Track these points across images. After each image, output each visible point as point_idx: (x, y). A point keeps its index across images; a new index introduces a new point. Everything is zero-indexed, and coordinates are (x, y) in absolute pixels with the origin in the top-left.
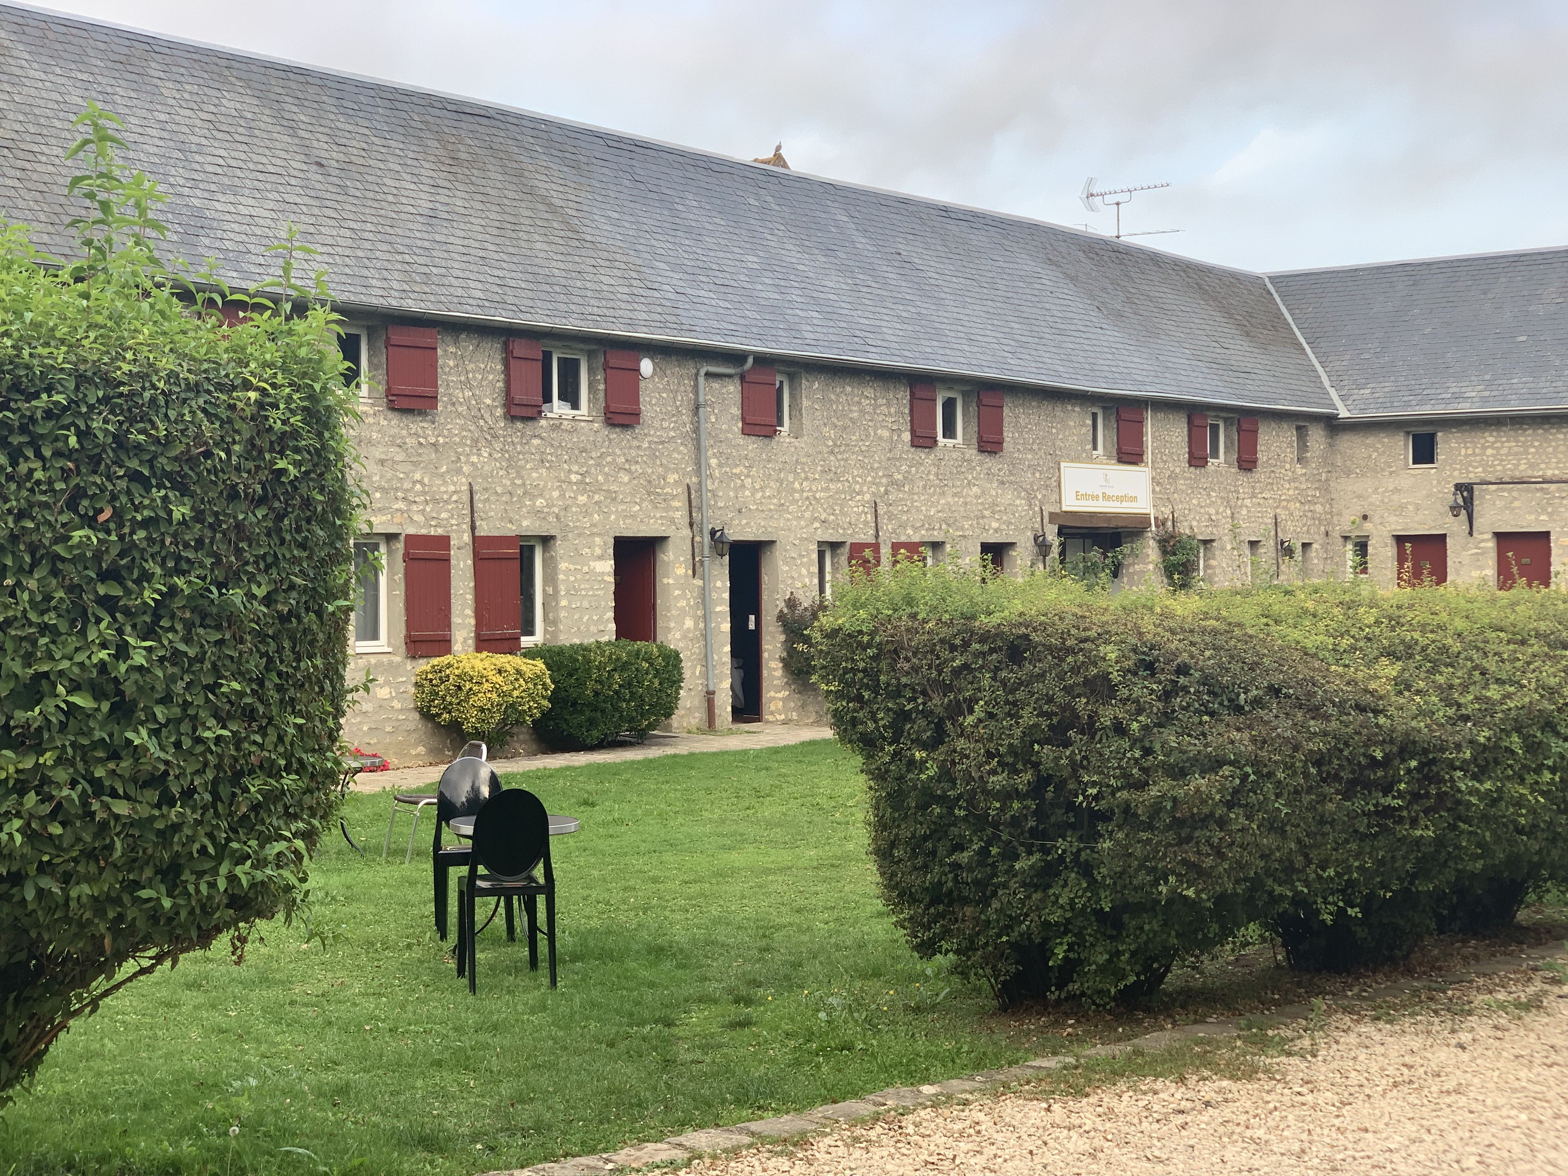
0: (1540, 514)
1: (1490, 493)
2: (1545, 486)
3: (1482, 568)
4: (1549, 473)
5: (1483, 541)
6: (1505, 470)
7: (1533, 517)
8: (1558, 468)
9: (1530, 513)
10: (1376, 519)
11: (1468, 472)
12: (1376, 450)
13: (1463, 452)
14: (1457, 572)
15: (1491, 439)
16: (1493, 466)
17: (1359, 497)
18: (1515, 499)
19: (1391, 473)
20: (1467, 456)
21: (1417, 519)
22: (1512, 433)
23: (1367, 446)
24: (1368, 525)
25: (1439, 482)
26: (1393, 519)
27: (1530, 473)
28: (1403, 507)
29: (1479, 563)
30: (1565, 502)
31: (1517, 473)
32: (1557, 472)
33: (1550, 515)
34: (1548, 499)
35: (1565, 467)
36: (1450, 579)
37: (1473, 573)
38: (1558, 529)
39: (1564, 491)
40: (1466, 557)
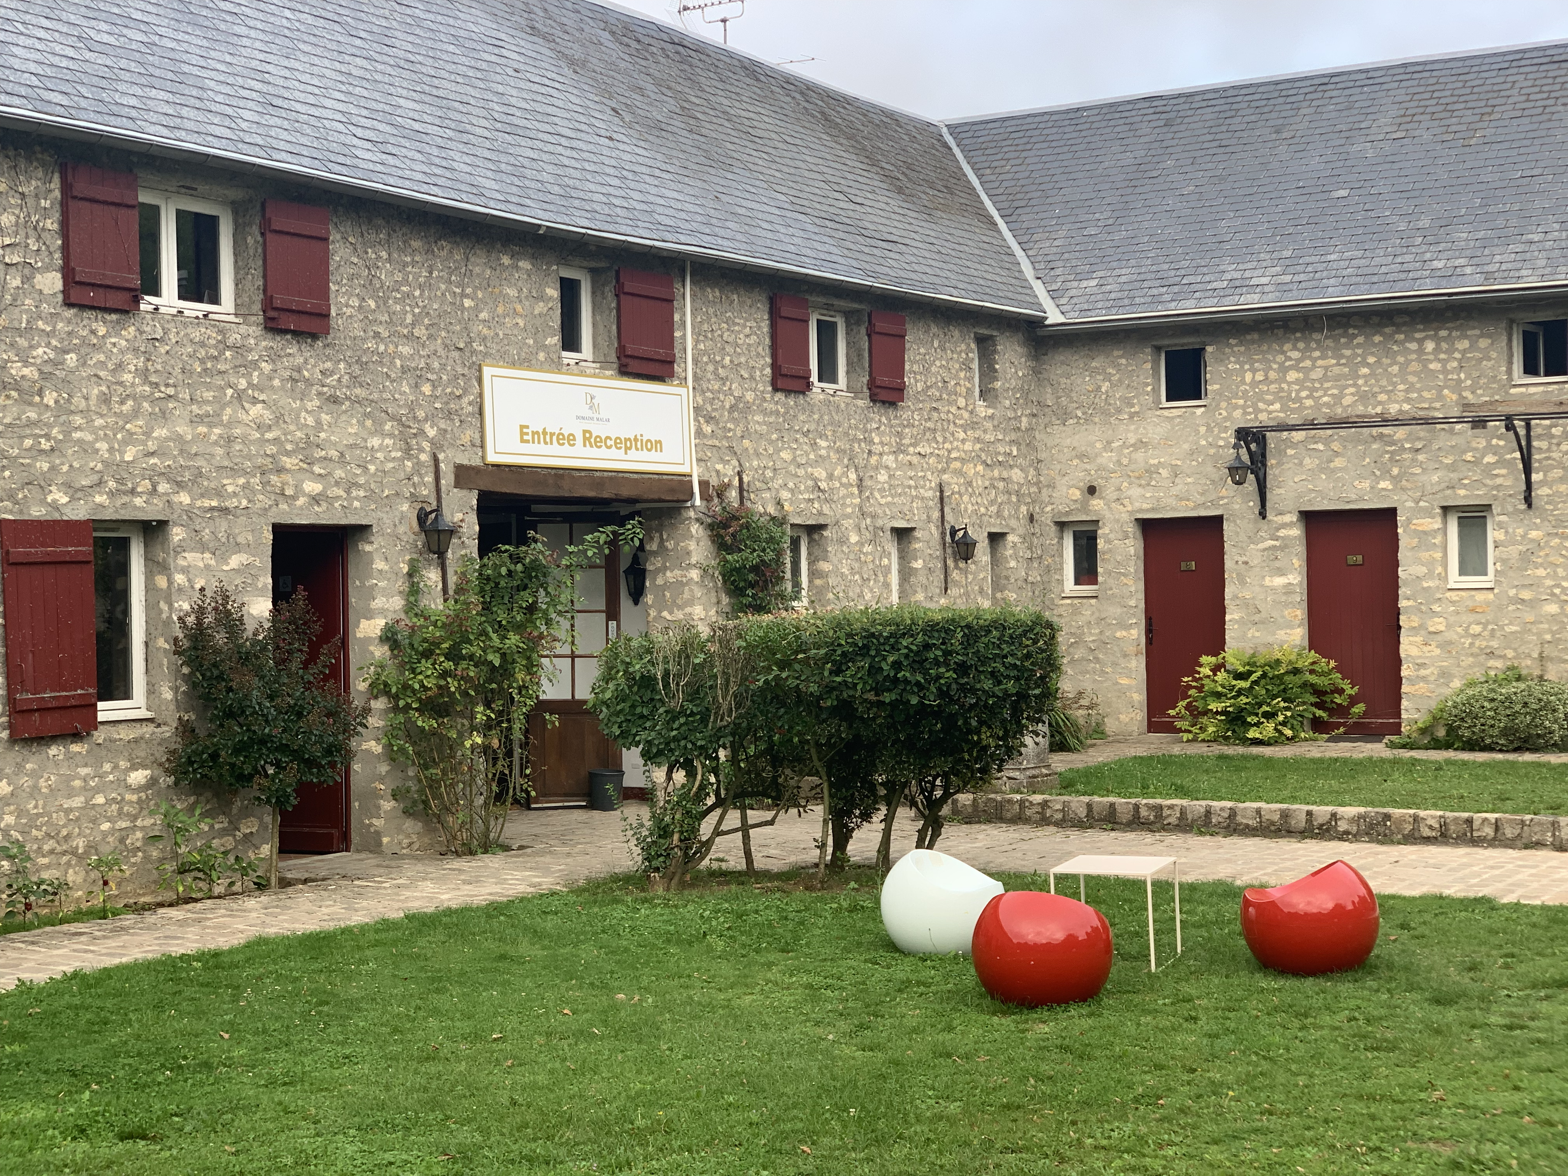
0: (1378, 479)
1: (1294, 446)
2: (1386, 431)
3: (1281, 572)
4: (1393, 409)
5: (1284, 526)
6: (1318, 406)
7: (1366, 484)
8: (1408, 400)
9: (1361, 477)
10: (1110, 493)
11: (1257, 411)
12: (1108, 378)
13: (1248, 377)
14: (1242, 582)
15: (1295, 355)
16: (1299, 399)
17: (1082, 456)
18: (1337, 454)
19: (1132, 416)
20: (1254, 384)
21: (1174, 491)
22: (1329, 342)
23: (1094, 372)
24: (1096, 504)
25: (1209, 429)
26: (1135, 492)
27: (1360, 409)
28: (1151, 471)
29: (1277, 564)
30: (1421, 457)
31: (1339, 411)
32: (1406, 407)
33: (1395, 479)
34: (1392, 453)
35: (1422, 399)
36: (1229, 592)
37: (1267, 581)
38: (1410, 504)
39: (1419, 439)
40: (1255, 552)
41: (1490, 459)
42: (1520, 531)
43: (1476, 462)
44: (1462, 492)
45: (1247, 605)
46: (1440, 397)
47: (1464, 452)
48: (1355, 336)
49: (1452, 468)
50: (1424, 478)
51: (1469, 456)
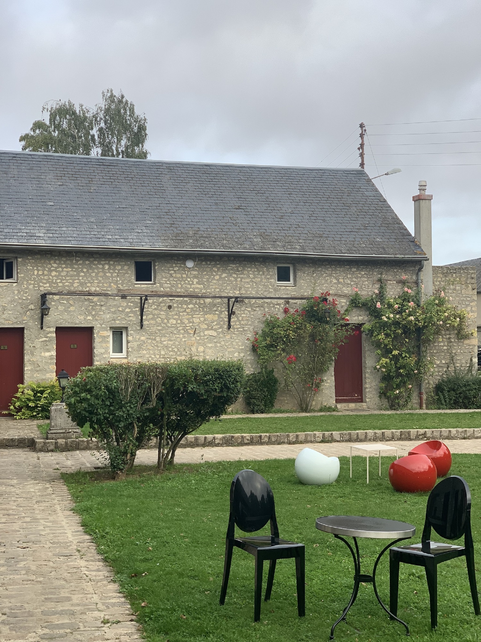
0: (87, 316)
1: (54, 301)
2: (91, 297)
3: (48, 351)
4: (93, 289)
5: (51, 332)
6: (64, 286)
7: (82, 318)
8: (98, 286)
9: (80, 314)
11: (39, 286)
13: (36, 272)
14: (32, 354)
15: (55, 265)
16: (57, 283)
18: (71, 305)
20: (38, 275)
21: (3, 317)
22: (68, 262)
25: (19, 292)
27: (80, 289)
29: (47, 347)
30: (103, 308)
31: (72, 288)
32: (98, 289)
33: (93, 316)
34: (92, 306)
35: (104, 286)
36: (26, 358)
37: (43, 354)
38: (99, 326)
39: (102, 301)
40: (38, 343)
41: (128, 310)
42: (138, 337)
43: (123, 311)
44: (118, 322)
45: (34, 364)
46: (110, 286)
47: (119, 307)
48: (79, 261)
49: (114, 313)
50: (103, 316)
51: (120, 309)
